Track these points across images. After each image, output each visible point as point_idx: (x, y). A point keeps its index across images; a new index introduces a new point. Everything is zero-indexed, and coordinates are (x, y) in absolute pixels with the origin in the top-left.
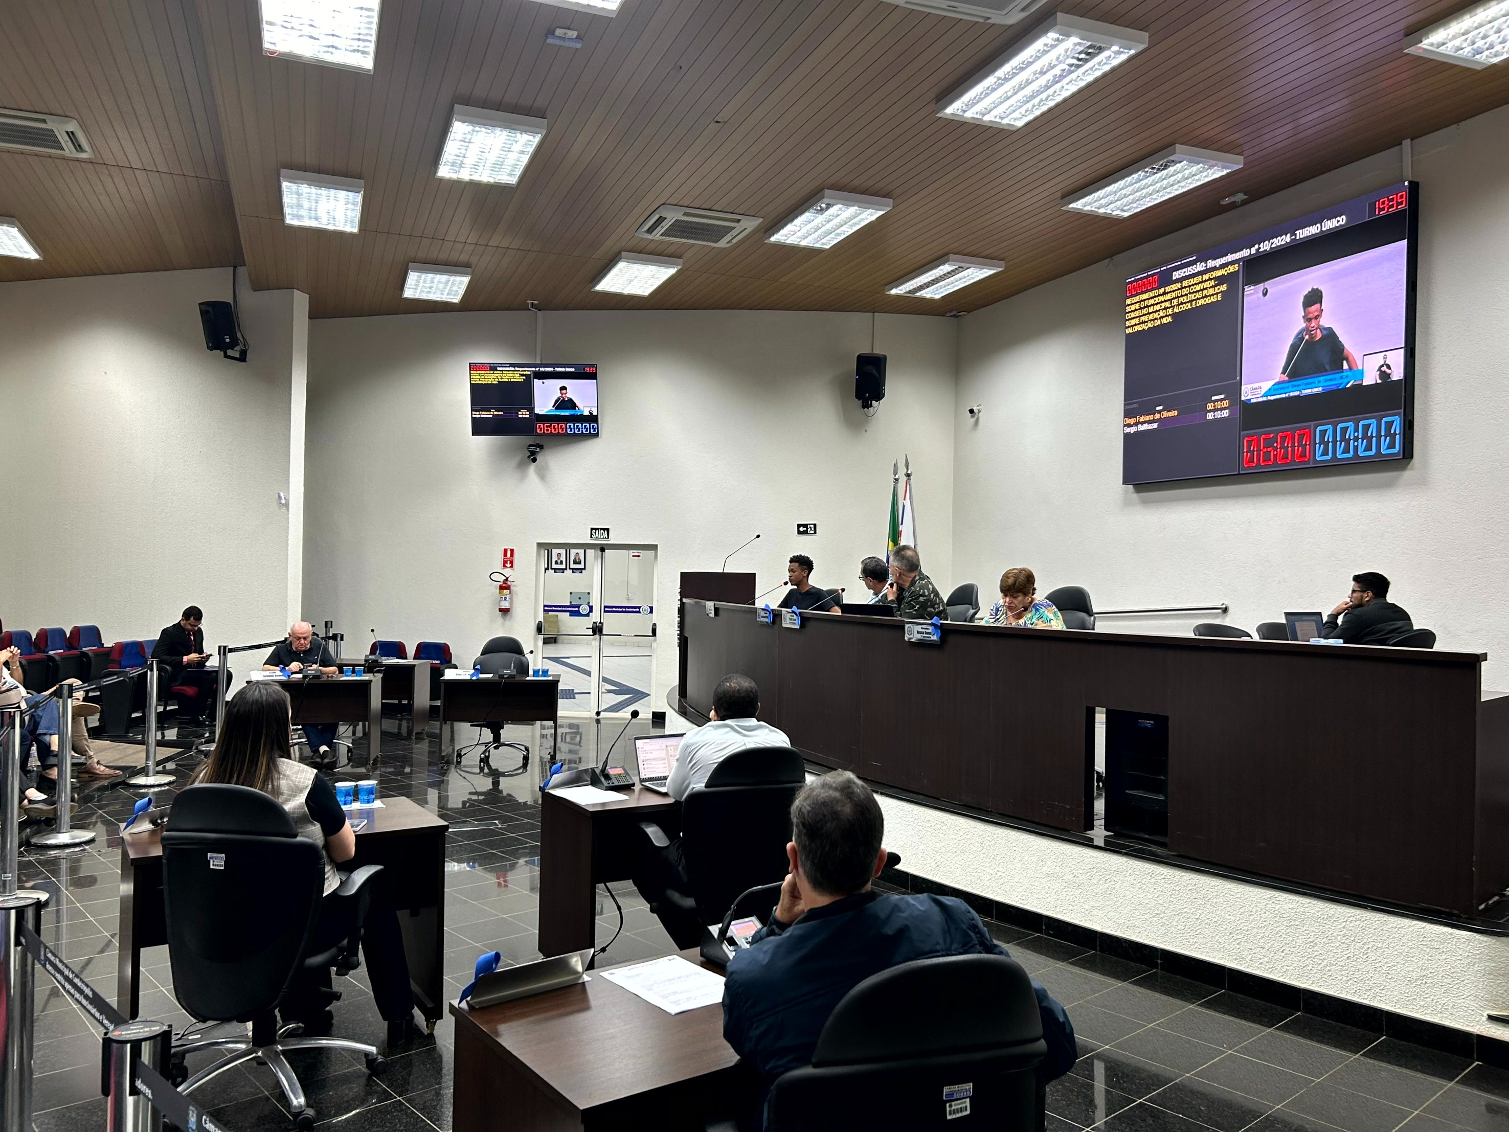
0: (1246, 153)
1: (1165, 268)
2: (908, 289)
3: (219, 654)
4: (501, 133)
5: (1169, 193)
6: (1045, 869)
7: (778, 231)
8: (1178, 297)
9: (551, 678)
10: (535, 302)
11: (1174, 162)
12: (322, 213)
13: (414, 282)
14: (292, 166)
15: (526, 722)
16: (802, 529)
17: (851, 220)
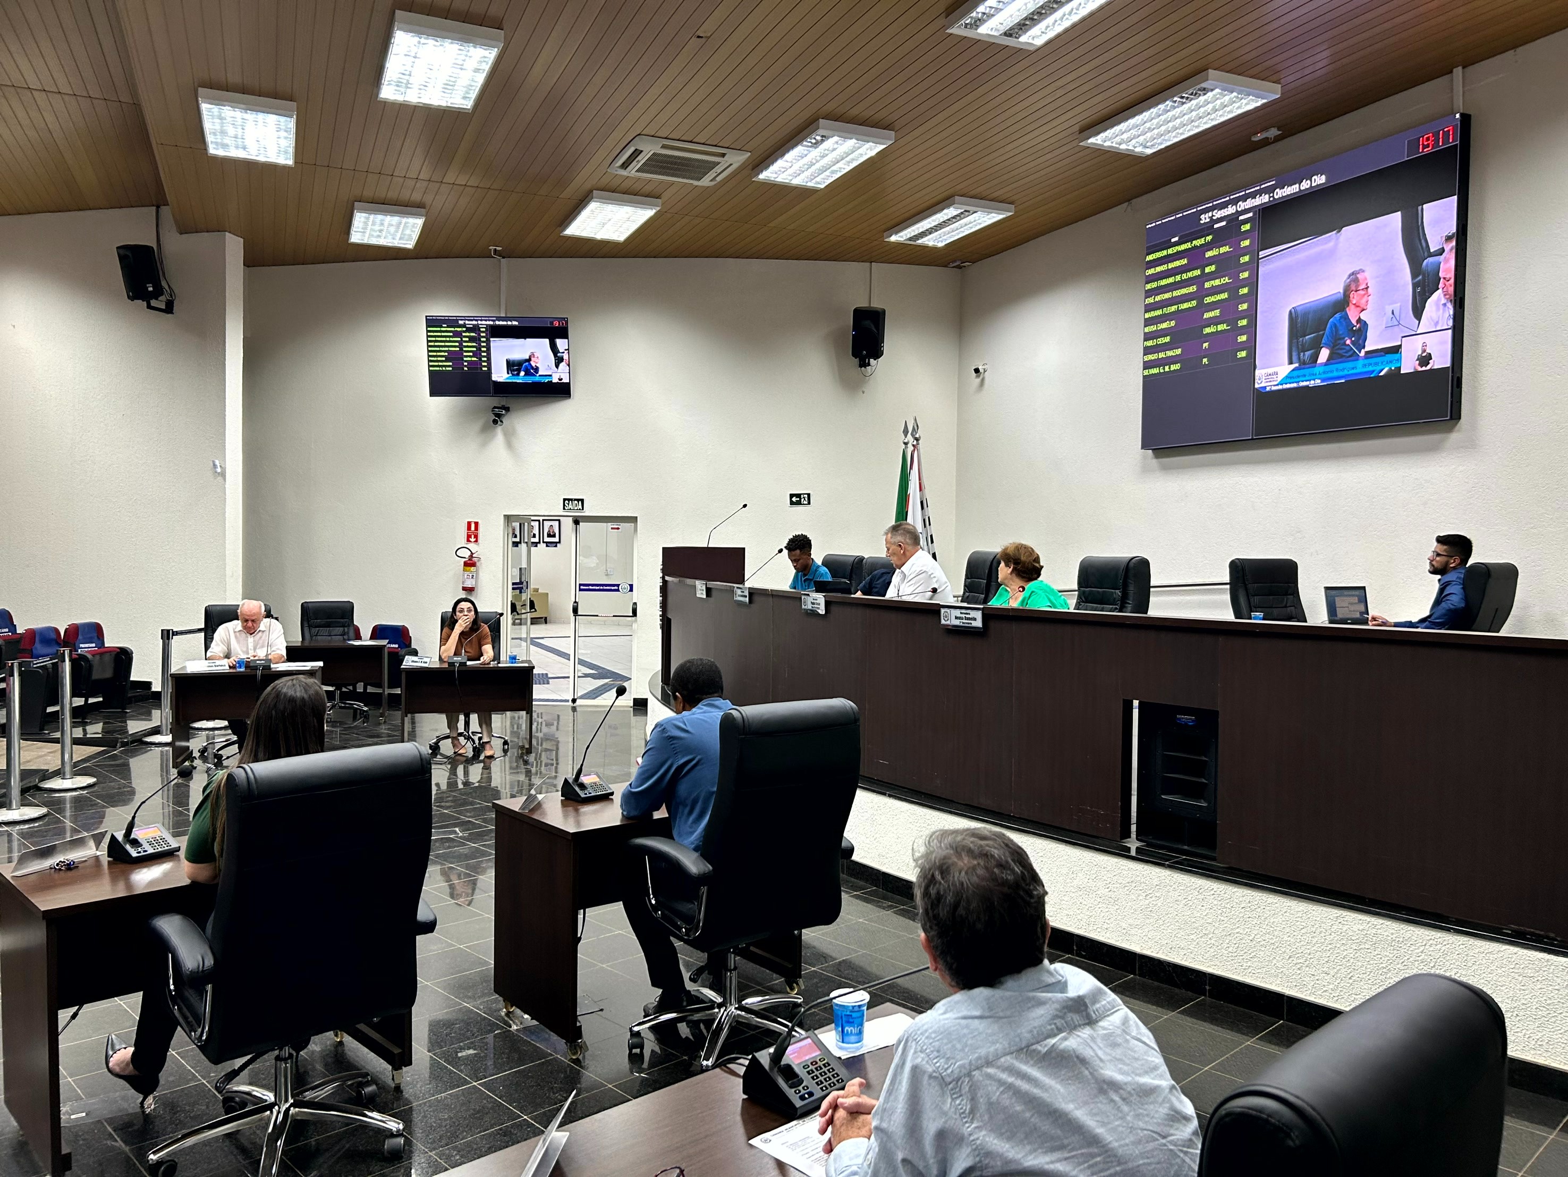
0: (1285, 81)
2: (909, 236)
4: (451, 45)
5: (1198, 127)
7: (767, 167)
9: (525, 664)
10: (498, 248)
11: (1205, 91)
12: (250, 142)
13: (361, 225)
14: (211, 85)
16: (794, 499)
17: (848, 155)
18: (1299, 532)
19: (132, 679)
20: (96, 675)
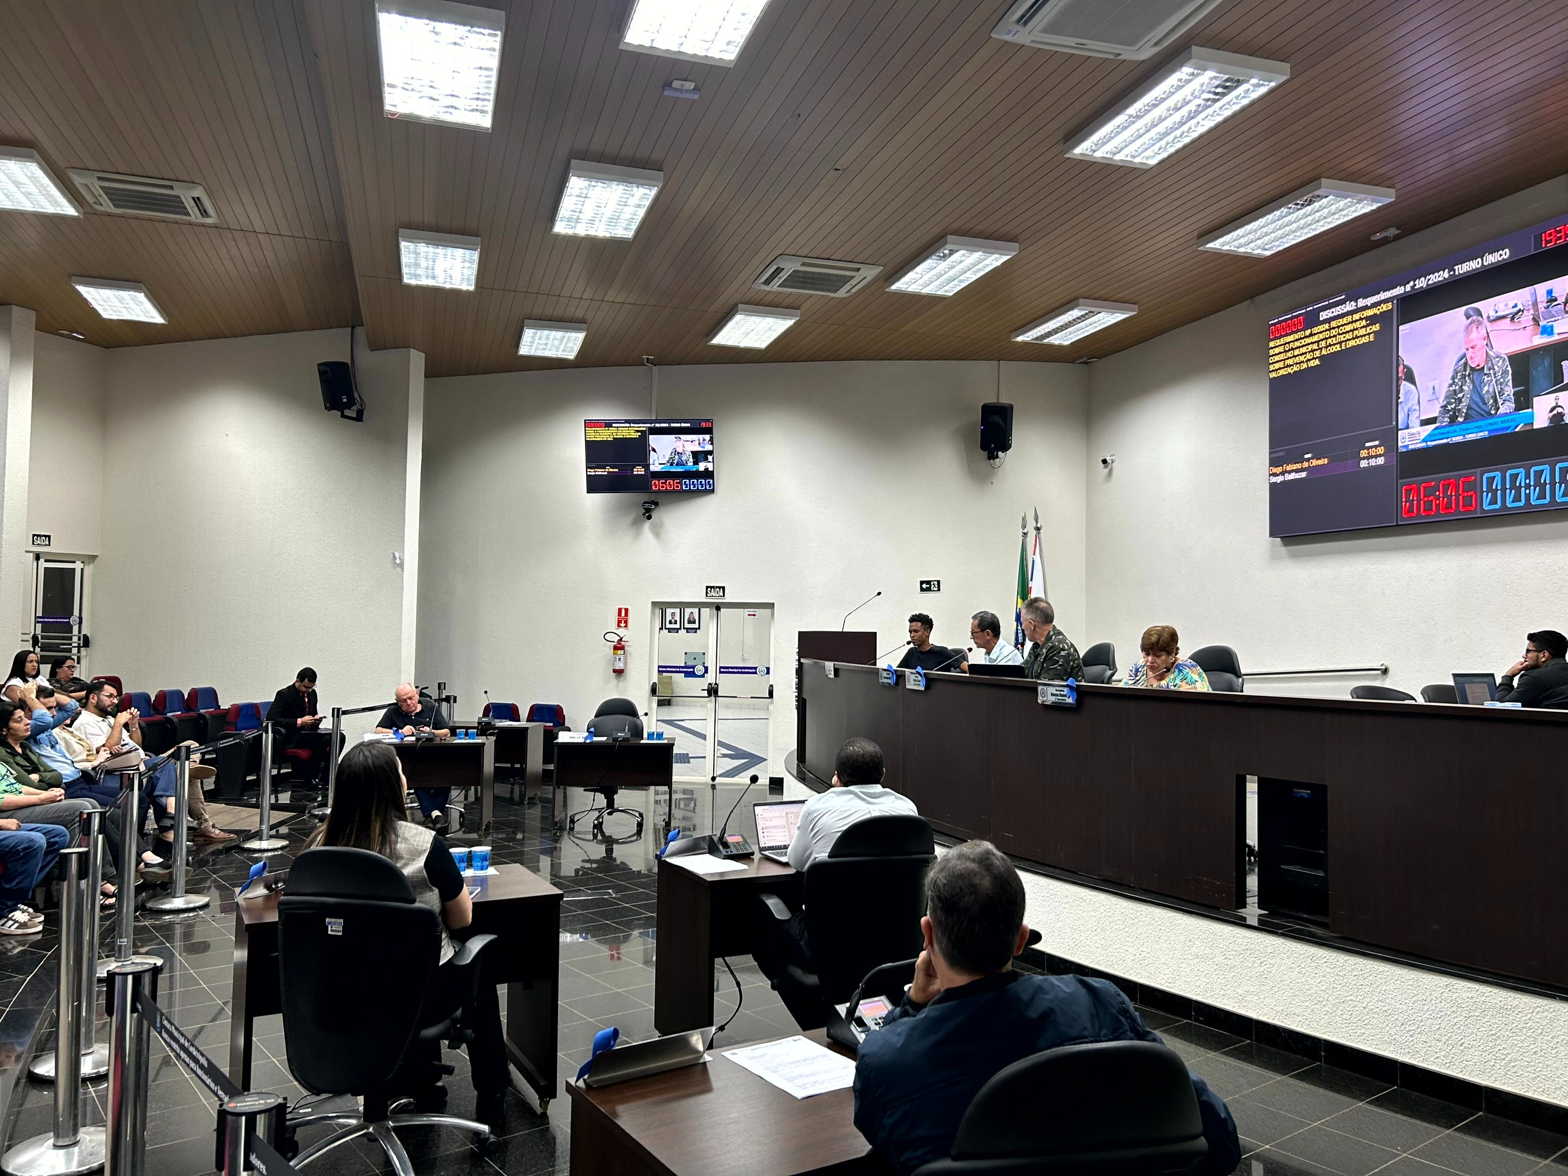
1: (1311, 308)
2: (1035, 336)
3: (333, 716)
4: (617, 187)
5: (1315, 229)
6: (1193, 949)
7: (899, 279)
8: (1326, 339)
9: (666, 741)
10: (650, 357)
11: (1320, 197)
12: (439, 272)
13: (529, 340)
14: (409, 226)
15: (641, 787)
16: (924, 586)
17: (974, 266)
18: (1431, 619)
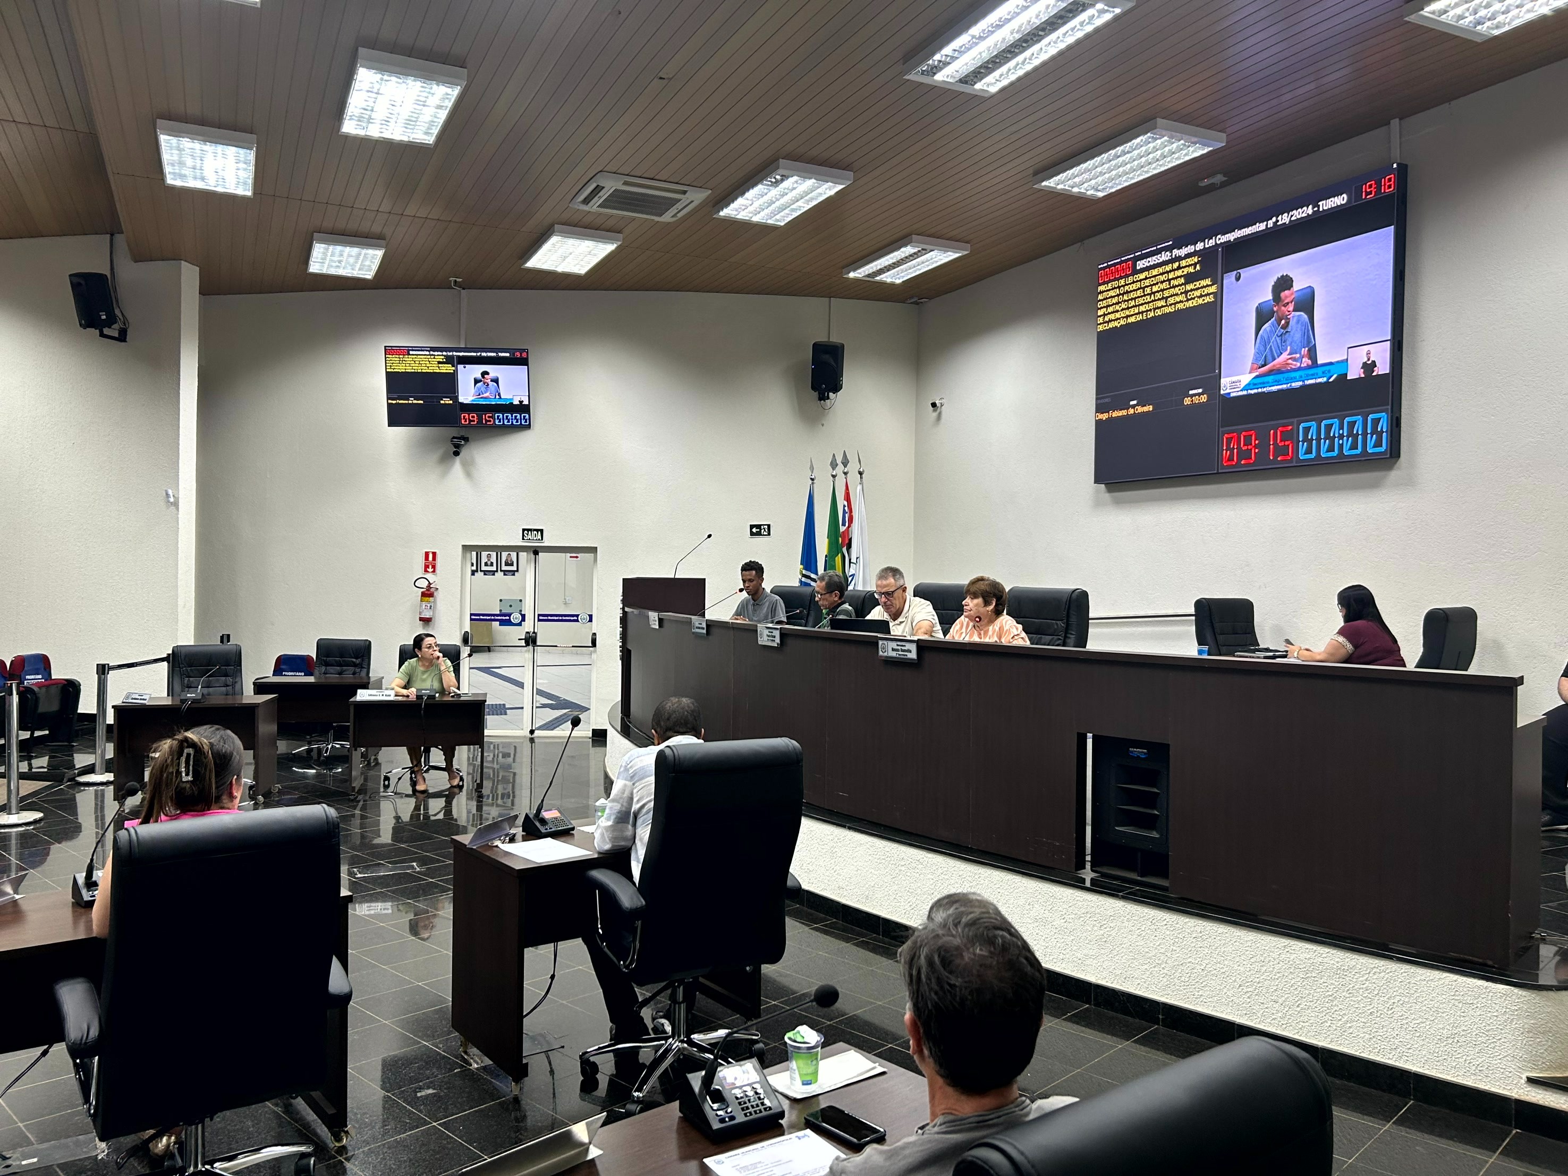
0: (1229, 130)
1: (1140, 253)
2: (867, 273)
3: (98, 673)
4: (414, 83)
5: (1147, 172)
6: (1032, 912)
7: (727, 205)
8: (1153, 285)
9: (476, 697)
10: (458, 280)
12: (209, 173)
13: (320, 256)
14: (169, 117)
16: (754, 530)
17: (807, 193)
18: (1247, 566)
19: (79, 711)
20: (42, 708)
